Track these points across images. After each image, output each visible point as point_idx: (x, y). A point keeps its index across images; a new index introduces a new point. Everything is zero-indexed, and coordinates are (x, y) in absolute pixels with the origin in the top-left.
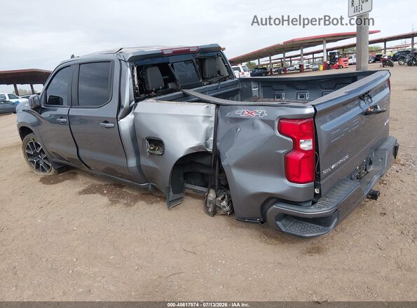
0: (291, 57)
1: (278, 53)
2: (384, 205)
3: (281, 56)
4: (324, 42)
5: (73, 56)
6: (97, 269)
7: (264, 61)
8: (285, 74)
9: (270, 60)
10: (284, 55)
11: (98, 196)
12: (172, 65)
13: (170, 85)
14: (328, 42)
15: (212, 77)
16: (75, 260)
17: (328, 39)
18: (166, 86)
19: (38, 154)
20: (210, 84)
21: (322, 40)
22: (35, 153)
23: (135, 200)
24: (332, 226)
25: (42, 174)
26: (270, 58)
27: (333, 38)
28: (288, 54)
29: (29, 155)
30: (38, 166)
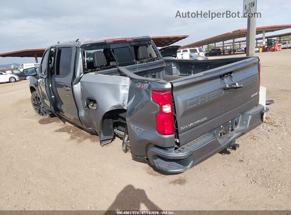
0: (240, 42)
1: (229, 39)
2: (245, 154)
3: (231, 41)
4: (264, 32)
5: (58, 43)
6: (40, 180)
7: (219, 45)
8: (234, 54)
9: (223, 44)
10: (234, 40)
11: (66, 133)
12: (113, 50)
13: (111, 64)
14: (267, 31)
15: (145, 58)
16: (31, 173)
17: (266, 30)
18: (108, 64)
19: (39, 104)
20: (142, 63)
21: (262, 30)
22: (38, 103)
23: (86, 138)
24: (189, 166)
25: (41, 117)
26: (223, 42)
27: (270, 29)
28: (237, 40)
29: (35, 105)
30: (39, 112)
